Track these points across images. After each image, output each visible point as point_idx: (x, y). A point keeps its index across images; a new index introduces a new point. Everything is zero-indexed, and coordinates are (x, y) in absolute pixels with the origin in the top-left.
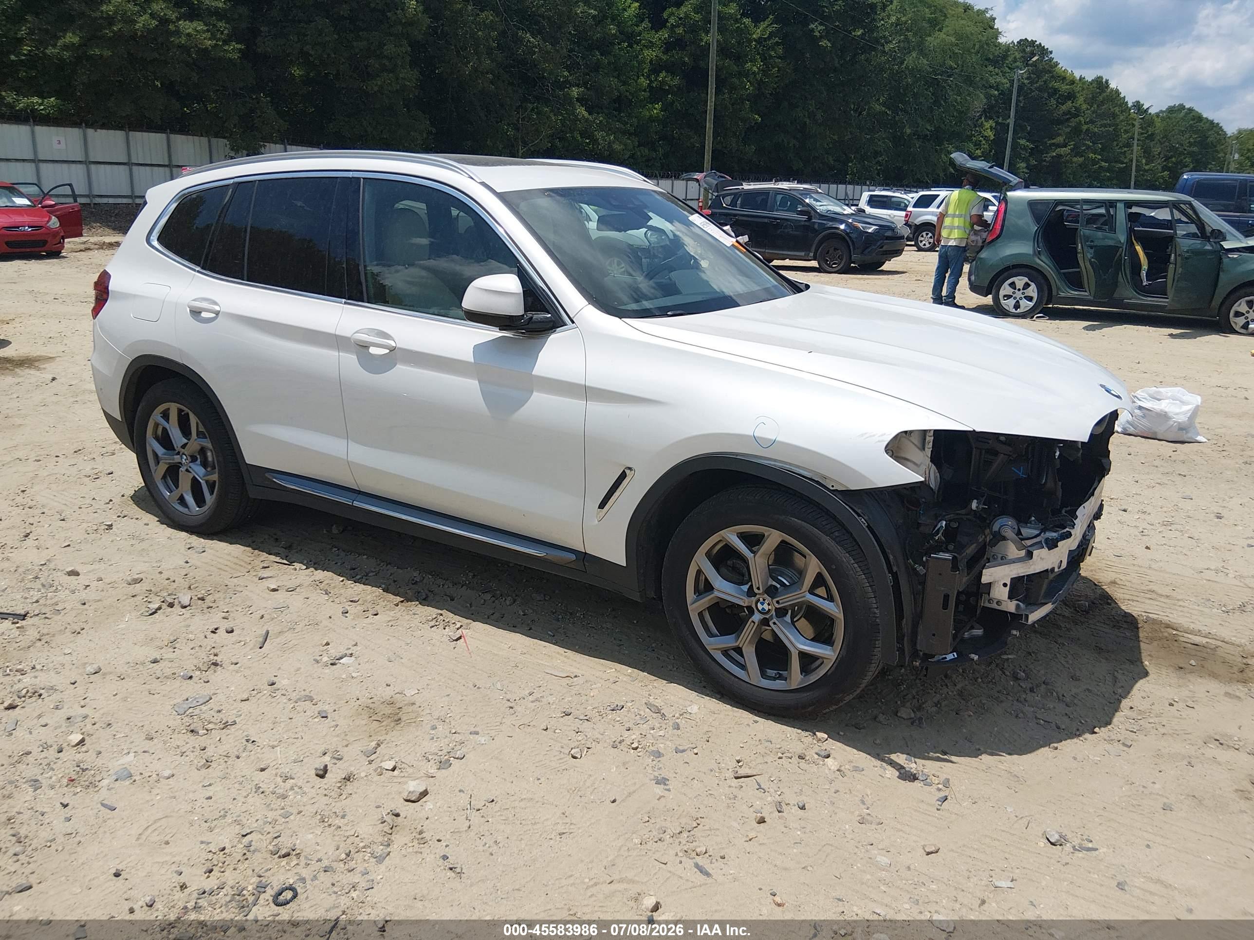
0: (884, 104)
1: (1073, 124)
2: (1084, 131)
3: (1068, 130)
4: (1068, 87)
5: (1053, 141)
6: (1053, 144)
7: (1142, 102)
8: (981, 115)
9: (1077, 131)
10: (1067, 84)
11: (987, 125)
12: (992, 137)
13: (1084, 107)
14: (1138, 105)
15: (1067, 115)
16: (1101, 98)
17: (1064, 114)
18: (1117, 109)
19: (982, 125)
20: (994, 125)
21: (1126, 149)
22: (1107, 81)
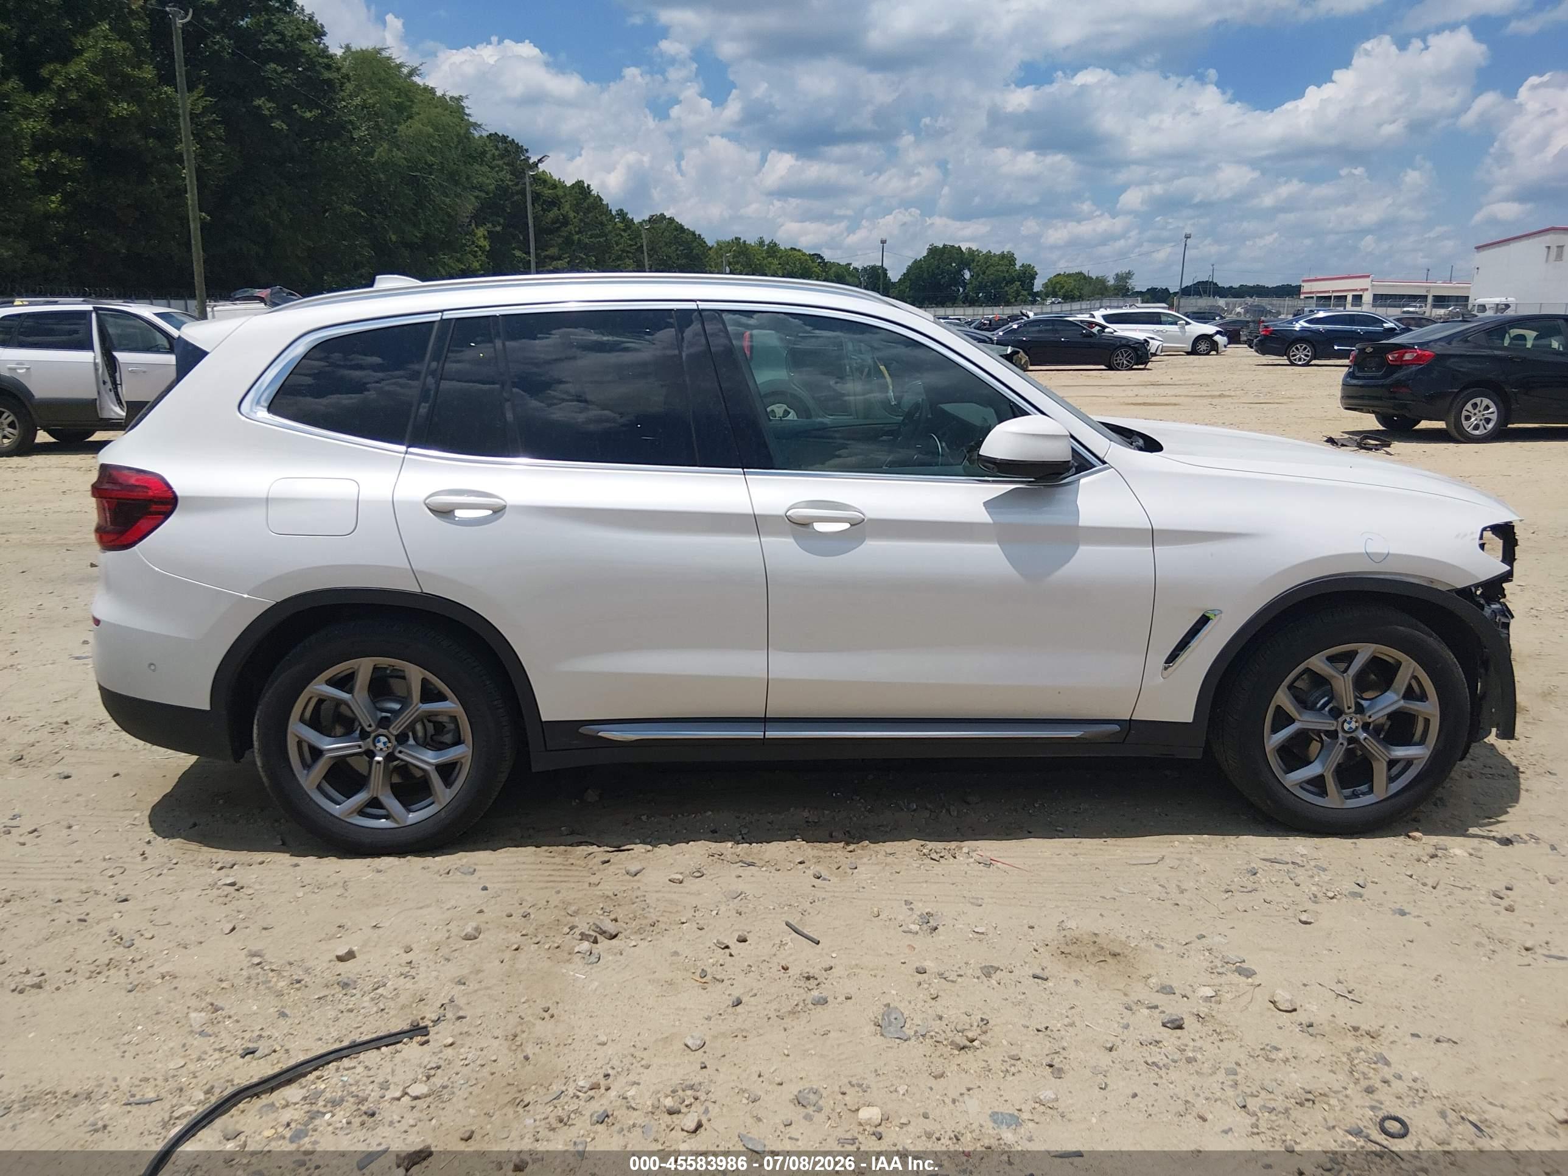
0: (354, 203)
1: (564, 234)
2: (576, 242)
3: (560, 241)
4: (550, 191)
5: (547, 253)
6: (546, 257)
7: (625, 211)
8: (470, 221)
9: (568, 241)
10: (549, 189)
11: (481, 232)
12: (488, 248)
13: (572, 215)
14: (621, 214)
15: (556, 223)
16: (585, 205)
17: (553, 223)
18: (604, 218)
19: (474, 234)
20: (486, 233)
21: (619, 262)
22: (589, 186)
